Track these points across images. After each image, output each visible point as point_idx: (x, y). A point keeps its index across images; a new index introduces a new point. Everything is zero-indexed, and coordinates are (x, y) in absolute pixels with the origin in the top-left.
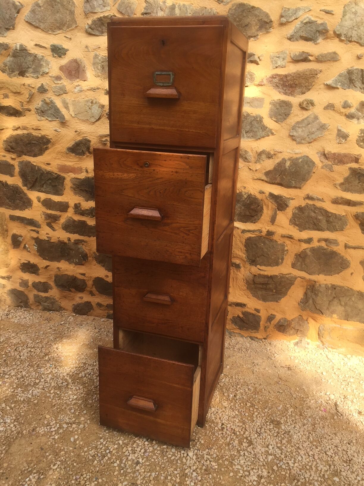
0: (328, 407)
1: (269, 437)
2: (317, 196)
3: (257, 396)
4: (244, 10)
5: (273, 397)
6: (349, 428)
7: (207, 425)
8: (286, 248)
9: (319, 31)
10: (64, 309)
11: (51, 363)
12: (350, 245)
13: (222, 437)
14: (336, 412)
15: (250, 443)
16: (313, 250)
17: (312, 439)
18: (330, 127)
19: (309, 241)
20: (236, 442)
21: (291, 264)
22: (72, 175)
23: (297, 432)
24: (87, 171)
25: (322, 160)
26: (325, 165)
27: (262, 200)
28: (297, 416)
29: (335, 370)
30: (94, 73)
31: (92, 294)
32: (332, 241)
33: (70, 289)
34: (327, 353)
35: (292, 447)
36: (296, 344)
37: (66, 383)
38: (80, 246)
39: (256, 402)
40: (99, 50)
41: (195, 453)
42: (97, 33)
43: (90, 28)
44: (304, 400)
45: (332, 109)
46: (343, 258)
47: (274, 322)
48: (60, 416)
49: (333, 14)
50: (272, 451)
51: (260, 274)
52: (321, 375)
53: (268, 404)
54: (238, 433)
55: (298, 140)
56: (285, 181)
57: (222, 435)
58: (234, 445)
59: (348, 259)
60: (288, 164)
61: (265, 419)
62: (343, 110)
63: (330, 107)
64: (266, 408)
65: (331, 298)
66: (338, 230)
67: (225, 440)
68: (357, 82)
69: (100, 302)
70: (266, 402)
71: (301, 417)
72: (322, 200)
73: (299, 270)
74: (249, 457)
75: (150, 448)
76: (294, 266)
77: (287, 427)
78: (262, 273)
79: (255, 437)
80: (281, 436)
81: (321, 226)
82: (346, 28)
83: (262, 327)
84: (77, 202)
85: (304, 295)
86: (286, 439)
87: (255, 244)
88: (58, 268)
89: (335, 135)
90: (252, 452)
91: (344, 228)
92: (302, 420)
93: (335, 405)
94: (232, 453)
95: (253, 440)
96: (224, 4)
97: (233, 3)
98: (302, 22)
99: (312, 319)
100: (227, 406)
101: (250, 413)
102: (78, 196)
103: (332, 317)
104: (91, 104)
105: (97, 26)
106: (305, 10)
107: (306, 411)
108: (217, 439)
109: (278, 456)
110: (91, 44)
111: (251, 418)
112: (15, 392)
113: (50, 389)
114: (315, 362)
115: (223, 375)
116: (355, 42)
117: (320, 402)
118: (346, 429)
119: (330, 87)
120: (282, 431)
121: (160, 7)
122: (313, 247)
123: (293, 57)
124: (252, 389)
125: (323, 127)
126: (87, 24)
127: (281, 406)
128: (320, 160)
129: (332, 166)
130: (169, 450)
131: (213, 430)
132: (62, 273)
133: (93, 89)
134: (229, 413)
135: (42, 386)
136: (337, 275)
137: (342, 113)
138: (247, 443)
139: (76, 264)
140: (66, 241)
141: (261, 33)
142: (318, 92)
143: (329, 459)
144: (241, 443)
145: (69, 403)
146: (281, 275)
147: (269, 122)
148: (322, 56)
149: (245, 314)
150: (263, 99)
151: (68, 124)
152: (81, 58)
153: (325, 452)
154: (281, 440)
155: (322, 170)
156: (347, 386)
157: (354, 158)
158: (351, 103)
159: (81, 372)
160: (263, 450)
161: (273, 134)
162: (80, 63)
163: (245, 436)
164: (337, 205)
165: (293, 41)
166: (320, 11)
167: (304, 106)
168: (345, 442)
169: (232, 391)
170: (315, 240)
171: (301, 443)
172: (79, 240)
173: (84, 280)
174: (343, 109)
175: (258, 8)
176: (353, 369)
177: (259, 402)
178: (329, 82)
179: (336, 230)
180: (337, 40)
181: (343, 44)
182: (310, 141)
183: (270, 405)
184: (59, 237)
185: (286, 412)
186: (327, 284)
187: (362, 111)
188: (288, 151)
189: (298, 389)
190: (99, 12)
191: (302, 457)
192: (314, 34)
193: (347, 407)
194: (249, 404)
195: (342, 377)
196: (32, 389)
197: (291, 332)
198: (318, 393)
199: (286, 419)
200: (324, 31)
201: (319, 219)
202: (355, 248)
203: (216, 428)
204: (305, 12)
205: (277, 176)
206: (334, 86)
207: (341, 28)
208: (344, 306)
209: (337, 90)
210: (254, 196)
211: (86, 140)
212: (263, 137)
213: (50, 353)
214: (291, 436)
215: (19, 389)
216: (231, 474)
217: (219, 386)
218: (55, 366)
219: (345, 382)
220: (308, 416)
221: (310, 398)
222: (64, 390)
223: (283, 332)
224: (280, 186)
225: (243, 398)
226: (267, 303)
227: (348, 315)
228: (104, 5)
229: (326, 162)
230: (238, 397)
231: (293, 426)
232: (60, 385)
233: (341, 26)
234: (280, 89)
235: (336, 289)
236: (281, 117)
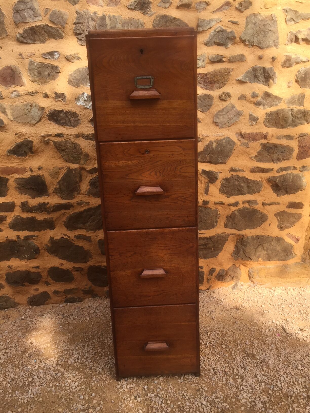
0: (279, 332)
1: (252, 368)
2: (239, 168)
3: (226, 338)
4: (167, 21)
5: (238, 335)
6: (301, 344)
7: (203, 374)
8: (219, 213)
9: (229, 38)
10: (19, 304)
11: (34, 359)
12: (266, 203)
14: (286, 334)
15: (242, 378)
16: (239, 211)
17: (282, 361)
18: (244, 113)
19: (236, 204)
20: (231, 380)
21: (224, 225)
22: (16, 176)
23: (270, 358)
24: (31, 170)
25: (239, 140)
26: (243, 143)
28: (262, 346)
29: (269, 302)
30: (31, 79)
31: (47, 283)
32: (253, 201)
33: (24, 283)
34: (258, 289)
35: (272, 371)
36: (234, 288)
37: (60, 373)
38: (31, 241)
40: (34, 57)
41: (206, 400)
42: (29, 41)
43: (22, 36)
44: (261, 331)
45: (244, 99)
46: (262, 213)
47: (215, 274)
49: (238, 24)
50: (261, 379)
51: (200, 237)
52: (261, 308)
53: (237, 342)
54: (229, 373)
55: (220, 125)
56: (213, 159)
57: (217, 378)
58: (232, 383)
59: (266, 214)
60: (214, 145)
61: (242, 355)
62: (252, 99)
63: (242, 97)
64: (238, 346)
65: (257, 246)
66: (256, 192)
67: (222, 382)
68: (261, 77)
69: (57, 290)
70: (235, 341)
71: (266, 345)
72: (243, 171)
73: (230, 228)
74: (247, 390)
75: (168, 409)
76: (226, 226)
77: (260, 356)
78: (202, 236)
79: (243, 372)
80: (260, 365)
81: (243, 191)
82: (249, 36)
83: (205, 280)
84: (23, 200)
85: (235, 248)
86: (265, 367)
88: (9, 266)
89: (248, 119)
90: (248, 385)
91: (260, 190)
92: (268, 348)
93: (282, 329)
94: (234, 390)
95: (242, 375)
96: (149, 15)
97: (156, 14)
98: (215, 31)
99: (243, 265)
100: (209, 353)
101: (228, 354)
102: (24, 195)
103: (258, 261)
104: (30, 108)
105: (28, 34)
106: (217, 21)
107: (266, 340)
108: (216, 383)
109: (267, 382)
110: (24, 52)
111: (231, 357)
112: (14, 396)
113: (48, 383)
114: (253, 298)
116: (256, 46)
117: (272, 329)
118: (299, 345)
119: (241, 82)
120: (259, 360)
121: (92, 18)
122: (239, 209)
123: (211, 59)
124: (220, 333)
125: (239, 114)
126: (18, 33)
127: (247, 341)
128: (238, 140)
129: (248, 143)
130: (184, 405)
131: (209, 377)
132: (14, 271)
133: (30, 94)
134: (214, 359)
135: (39, 383)
136: (259, 227)
137: (252, 101)
139: (28, 259)
140: (15, 239)
142: (231, 86)
143: (302, 372)
144: (235, 381)
145: (74, 390)
148: (233, 57)
151: (7, 128)
152: (15, 65)
153: (296, 368)
154: (262, 368)
155: (241, 147)
156: (283, 312)
157: (263, 136)
158: (258, 93)
159: (68, 359)
160: (254, 380)
161: (200, 122)
162: (15, 70)
163: (235, 373)
164: (254, 173)
165: (209, 46)
166: (228, 21)
167: (223, 98)
168: (305, 356)
169: (205, 339)
170: (241, 203)
171: (277, 365)
172: (29, 236)
173: (38, 273)
175: (179, 19)
176: (279, 298)
177: (230, 343)
178: (240, 78)
179: (254, 192)
180: (242, 45)
181: (247, 48)
182: (229, 125)
184: (8, 237)
185: (254, 345)
186: (252, 236)
187: (266, 99)
188: (214, 134)
189: (252, 324)
190: (31, 22)
191: (283, 377)
192: (225, 41)
193: (291, 328)
194: (224, 347)
195: (276, 306)
196: (30, 389)
197: (229, 279)
198: (266, 323)
199: (256, 350)
200: (232, 38)
201: (242, 186)
202: (270, 204)
203: (211, 374)
204: (217, 23)
205: (207, 155)
206: (244, 80)
207: (245, 35)
208: (266, 251)
209: (246, 84)
211: (28, 141)
213: (27, 349)
214: (267, 363)
215: (16, 392)
216: (243, 408)
218: (40, 361)
219: (280, 309)
220: (270, 343)
221: (264, 328)
222: (62, 380)
223: (222, 281)
224: (209, 164)
225: (217, 342)
226: (208, 259)
227: (270, 257)
228: (35, 15)
229: (243, 141)
230: (213, 343)
231: (264, 354)
232: (55, 377)
233: (245, 34)
234: (202, 85)
235: (260, 238)
236: (206, 108)
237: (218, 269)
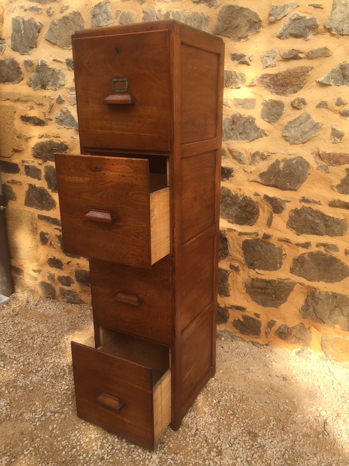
0: (316, 424)
1: (241, 449)
2: (314, 199)
3: (241, 404)
4: (233, 12)
5: (258, 407)
6: (333, 449)
7: (181, 429)
8: (284, 252)
9: (308, 27)
11: (57, 353)
13: (192, 444)
14: (323, 430)
15: (219, 453)
16: (311, 255)
17: (287, 457)
18: (323, 126)
19: (307, 245)
20: (205, 450)
21: (289, 269)
23: (272, 447)
25: (317, 161)
26: (320, 166)
27: (257, 202)
28: (277, 430)
29: (335, 385)
32: (331, 246)
34: (330, 365)
35: (263, 462)
36: (298, 353)
37: (63, 373)
39: (239, 410)
41: (160, 456)
44: (291, 413)
45: (325, 107)
46: (343, 265)
47: (275, 328)
48: (47, 404)
49: (322, 8)
50: (240, 464)
51: (257, 278)
52: (317, 388)
53: (251, 414)
54: (210, 441)
55: (291, 140)
56: (279, 183)
57: (193, 441)
58: (202, 453)
60: (282, 165)
61: (243, 430)
63: (322, 105)
64: (247, 418)
65: (333, 307)
66: (338, 234)
67: (194, 447)
70: (250, 411)
71: (282, 432)
72: (319, 203)
73: (298, 276)
75: (118, 446)
76: (292, 271)
77: (263, 440)
78: (260, 277)
79: (226, 448)
80: (254, 450)
81: (318, 230)
82: (337, 22)
83: (263, 333)
85: (305, 302)
86: (258, 454)
87: (252, 247)
88: (78, 264)
89: (330, 135)
91: (343, 233)
92: (283, 435)
93: (324, 422)
94: (197, 461)
95: (223, 450)
96: (215, 7)
97: (222, 6)
98: (290, 19)
99: (315, 328)
100: (207, 411)
101: (229, 422)
103: (334, 327)
106: (293, 7)
107: (289, 426)
108: (187, 445)
111: (228, 426)
112: (18, 377)
113: (48, 377)
114: (315, 374)
115: (213, 379)
117: (307, 417)
118: (329, 451)
119: (322, 85)
120: (257, 444)
121: (156, 16)
122: (311, 252)
123: (283, 56)
124: (239, 397)
125: (316, 127)
127: (264, 418)
128: (315, 161)
129: (327, 167)
130: (136, 450)
131: (186, 435)
132: (81, 269)
134: (207, 420)
135: (42, 374)
136: (338, 283)
137: (336, 111)
138: (216, 452)
141: (251, 34)
142: (310, 90)
144: (209, 451)
145: (60, 392)
146: (280, 280)
147: (261, 124)
148: (312, 52)
149: (245, 317)
150: (255, 100)
154: (253, 454)
155: (318, 171)
156: (344, 403)
158: (345, 100)
161: (266, 135)
163: (216, 445)
164: (335, 208)
165: (283, 39)
166: (309, 5)
167: (296, 105)
169: (217, 396)
170: (313, 245)
171: (274, 459)
174: (337, 107)
175: (247, 9)
177: (242, 411)
178: (321, 79)
179: (335, 234)
180: (328, 34)
181: (335, 38)
182: (304, 141)
183: (252, 416)
185: (267, 425)
186: (327, 292)
188: (282, 152)
189: (287, 401)
190: (104, 25)
192: (304, 31)
193: (337, 427)
194: (230, 412)
195: (341, 393)
196: (33, 376)
197: (293, 340)
198: (308, 408)
199: (265, 432)
200: (313, 26)
201: (316, 223)
203: (189, 433)
204: (294, 9)
205: (272, 178)
206: (326, 83)
207: (331, 22)
208: (346, 316)
209: (330, 87)
210: (248, 199)
212: (257, 138)
213: (60, 343)
214: (265, 451)
215: (22, 374)
217: (205, 390)
218: (59, 356)
219: (343, 398)
220: (290, 432)
221: (298, 412)
222: (59, 379)
223: (284, 340)
224: (275, 188)
225: (226, 405)
226: (267, 308)
228: (108, 19)
229: (321, 162)
230: (221, 403)
231: (270, 440)
232: (57, 375)
233: (331, 20)
234: (272, 89)
235: (337, 298)
236: (273, 117)
237: (279, 323)
